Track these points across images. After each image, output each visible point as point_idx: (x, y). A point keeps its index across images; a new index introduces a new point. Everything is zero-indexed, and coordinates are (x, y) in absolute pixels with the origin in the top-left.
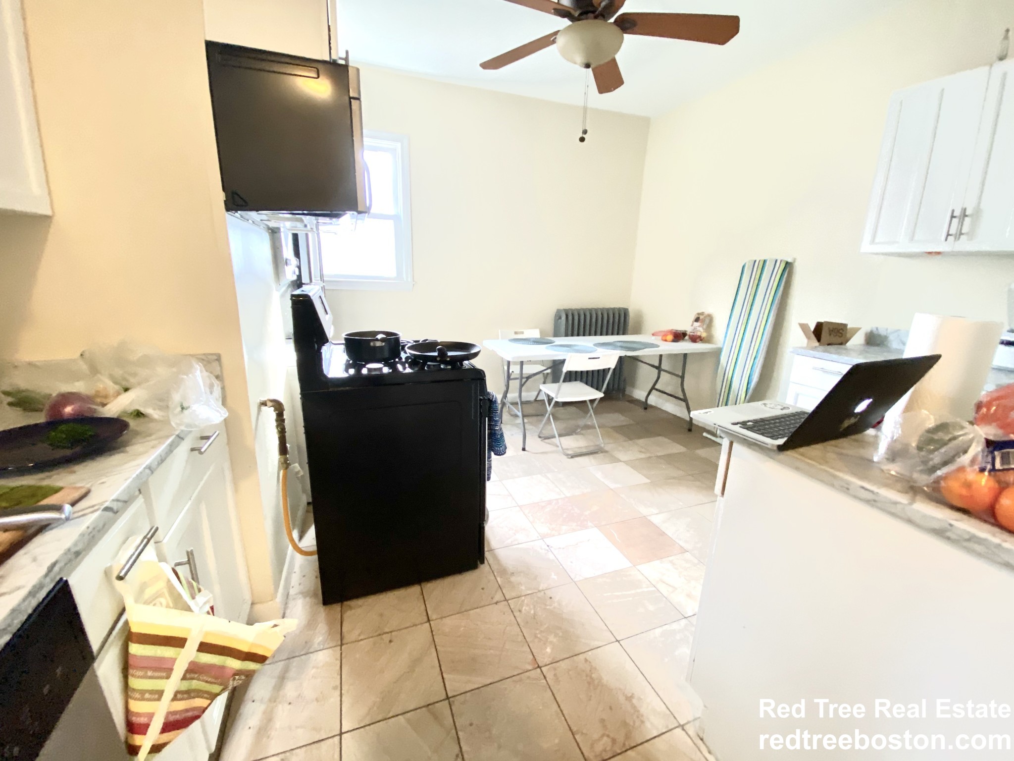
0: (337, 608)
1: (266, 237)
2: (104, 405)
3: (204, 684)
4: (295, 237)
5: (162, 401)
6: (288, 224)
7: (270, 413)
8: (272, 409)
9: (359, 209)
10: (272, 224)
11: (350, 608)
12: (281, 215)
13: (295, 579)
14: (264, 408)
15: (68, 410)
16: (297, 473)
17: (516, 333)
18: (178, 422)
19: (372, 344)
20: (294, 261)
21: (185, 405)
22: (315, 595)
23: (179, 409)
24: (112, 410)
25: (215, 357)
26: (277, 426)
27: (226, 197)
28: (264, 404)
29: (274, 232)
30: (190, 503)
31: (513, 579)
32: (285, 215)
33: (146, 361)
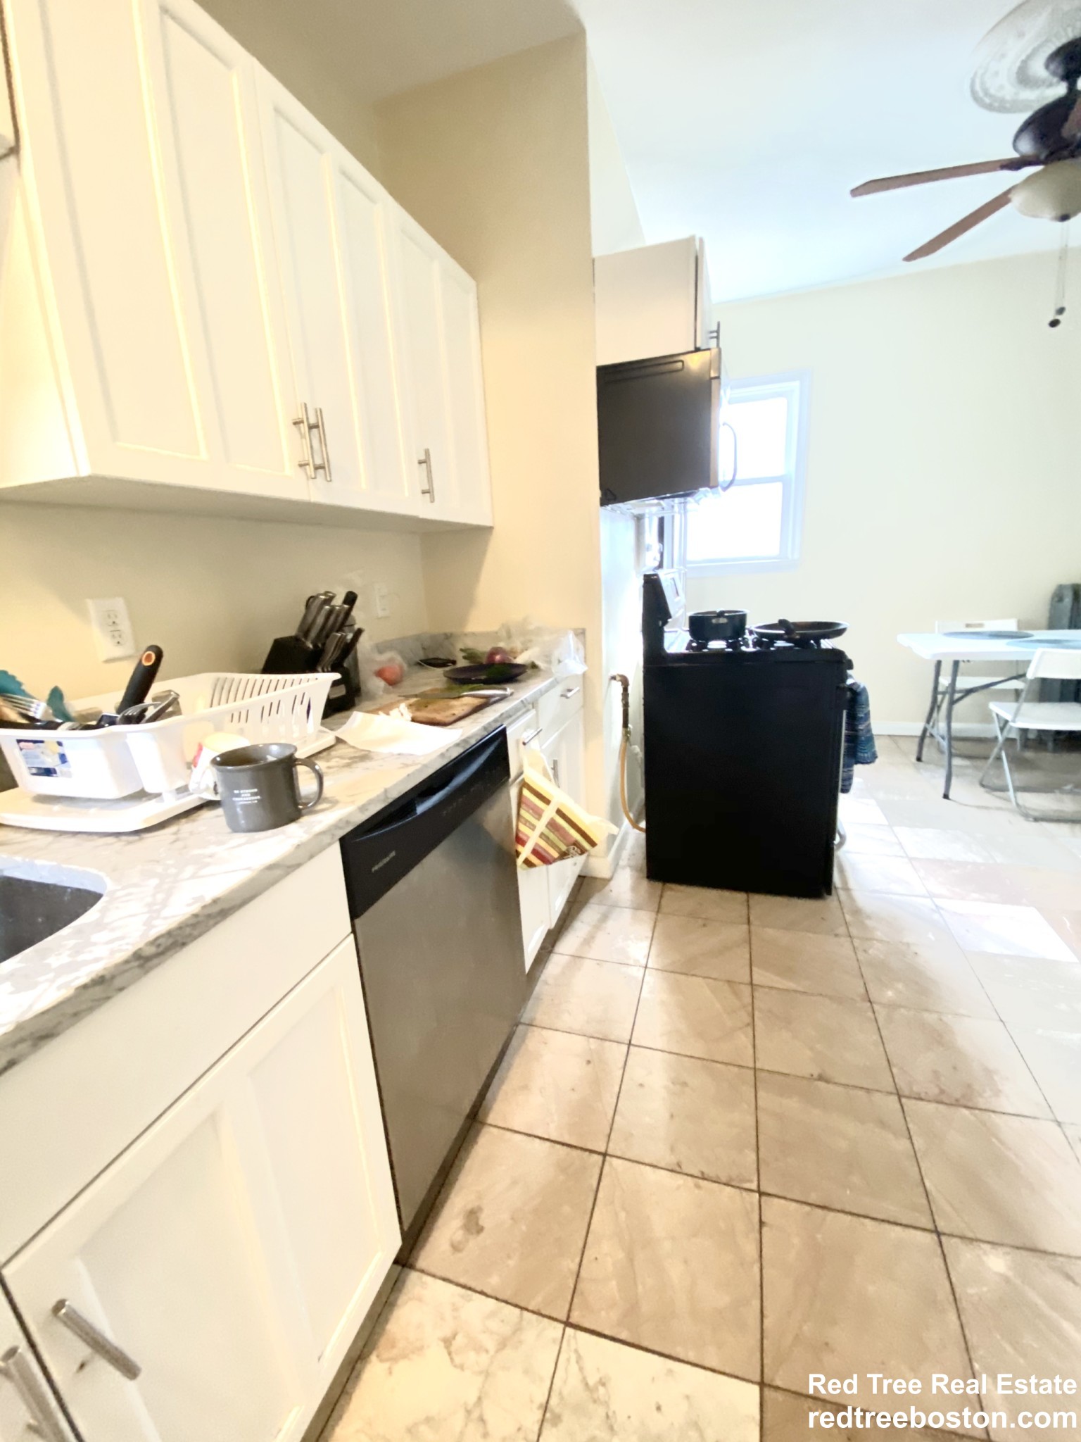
0: (659, 885)
1: (631, 525)
2: (515, 658)
3: (556, 838)
4: (661, 521)
5: (548, 660)
6: (654, 509)
7: (617, 687)
8: (620, 683)
9: (711, 485)
10: (637, 511)
11: (672, 889)
12: (647, 502)
13: (626, 854)
14: (613, 682)
15: (498, 658)
16: (637, 754)
17: (968, 626)
18: (555, 668)
19: (714, 621)
20: (656, 545)
21: (561, 659)
22: (641, 870)
23: (557, 662)
24: (520, 660)
25: (581, 631)
26: (623, 700)
27: (602, 495)
28: (614, 678)
29: (639, 519)
30: (556, 734)
31: (868, 922)
32: (652, 501)
33: (539, 631)
